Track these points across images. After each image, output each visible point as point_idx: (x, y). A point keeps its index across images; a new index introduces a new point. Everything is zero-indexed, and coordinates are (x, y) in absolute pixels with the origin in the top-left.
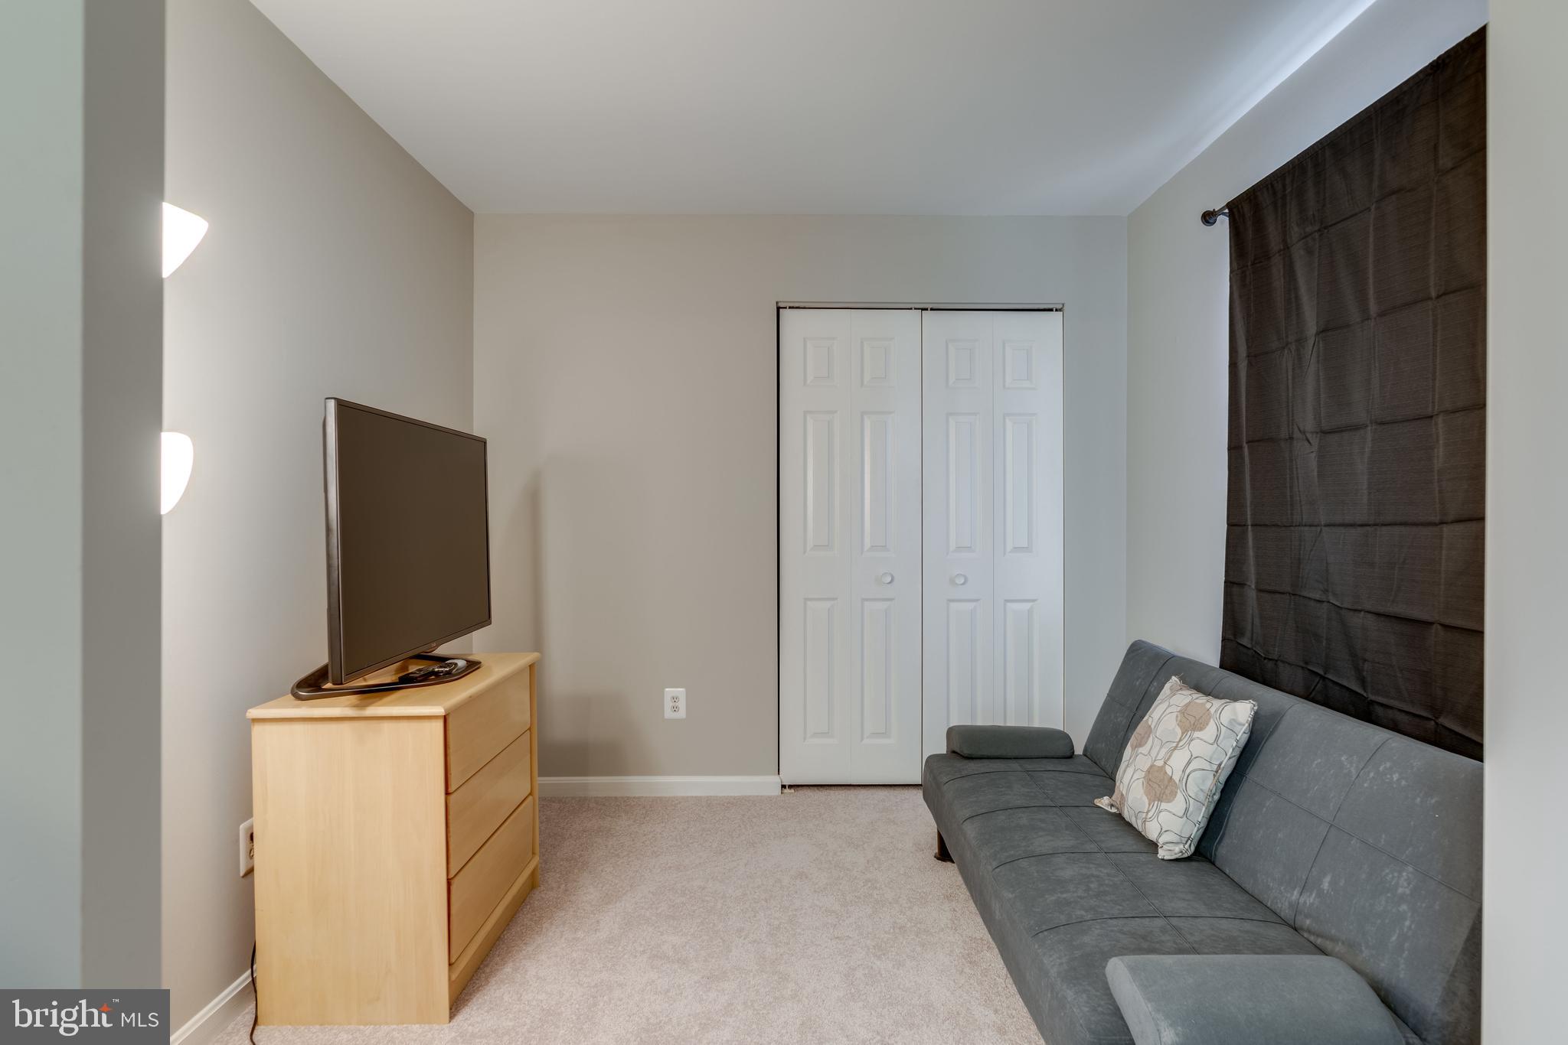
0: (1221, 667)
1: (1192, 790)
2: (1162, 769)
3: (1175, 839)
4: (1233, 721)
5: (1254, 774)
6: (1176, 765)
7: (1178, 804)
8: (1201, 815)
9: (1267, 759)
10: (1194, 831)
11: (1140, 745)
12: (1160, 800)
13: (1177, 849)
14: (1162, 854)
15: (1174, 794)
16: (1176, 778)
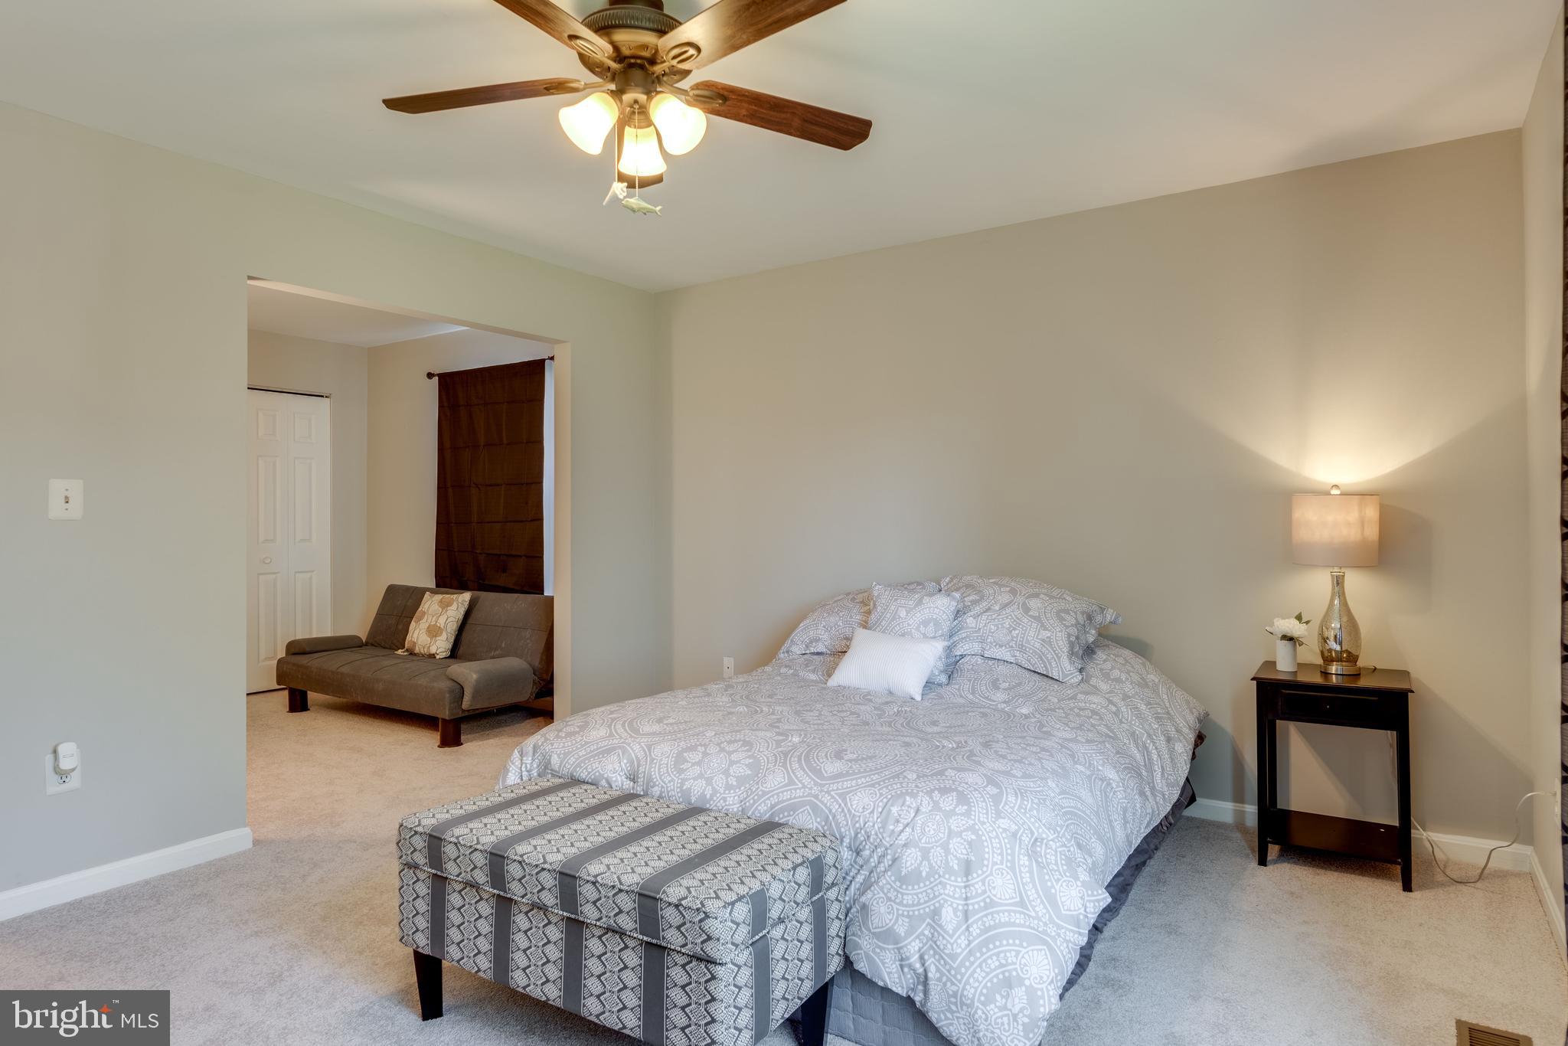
0: (437, 586)
1: (449, 630)
2: (434, 625)
3: (443, 650)
4: (464, 601)
5: (470, 621)
6: (442, 621)
7: (444, 636)
8: (452, 640)
9: (475, 615)
10: (450, 646)
11: (420, 619)
12: (436, 637)
13: (444, 654)
14: (438, 657)
15: (442, 633)
16: (442, 627)
